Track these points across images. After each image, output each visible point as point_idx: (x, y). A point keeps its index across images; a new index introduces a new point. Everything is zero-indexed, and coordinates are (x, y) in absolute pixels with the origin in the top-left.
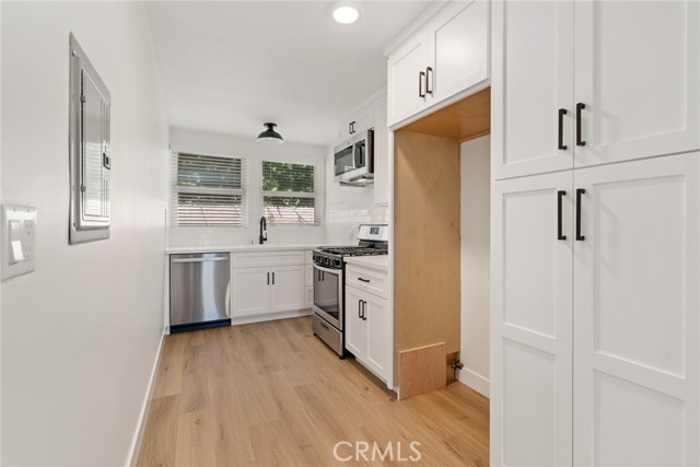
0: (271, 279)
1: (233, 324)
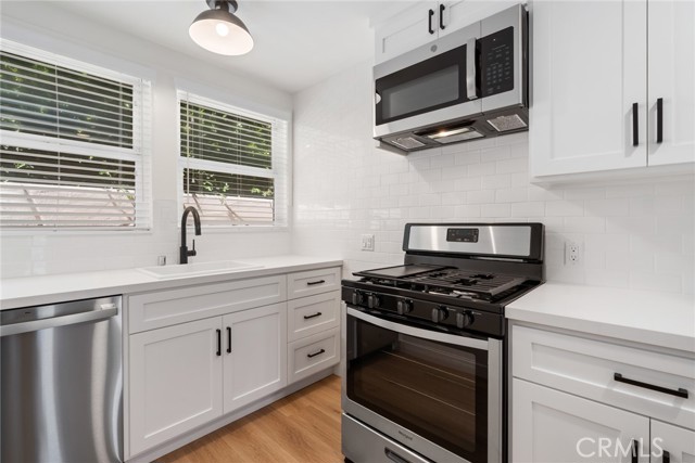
0: (224, 342)
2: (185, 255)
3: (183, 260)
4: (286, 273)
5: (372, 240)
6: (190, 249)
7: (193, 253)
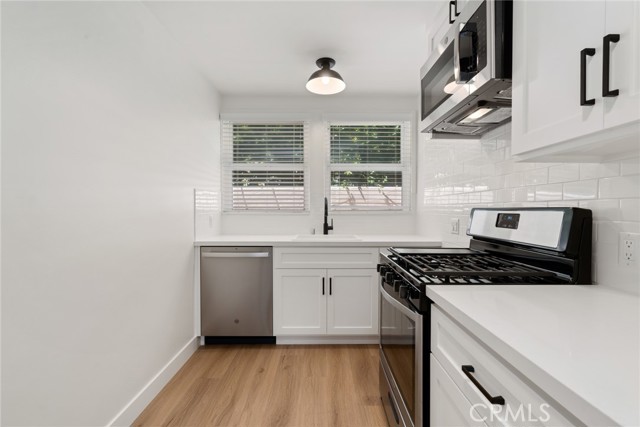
0: (327, 287)
1: (278, 342)
2: (327, 229)
3: (326, 233)
4: (379, 247)
5: (458, 224)
6: (330, 225)
7: (331, 228)
